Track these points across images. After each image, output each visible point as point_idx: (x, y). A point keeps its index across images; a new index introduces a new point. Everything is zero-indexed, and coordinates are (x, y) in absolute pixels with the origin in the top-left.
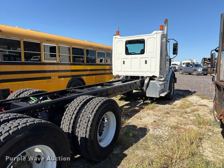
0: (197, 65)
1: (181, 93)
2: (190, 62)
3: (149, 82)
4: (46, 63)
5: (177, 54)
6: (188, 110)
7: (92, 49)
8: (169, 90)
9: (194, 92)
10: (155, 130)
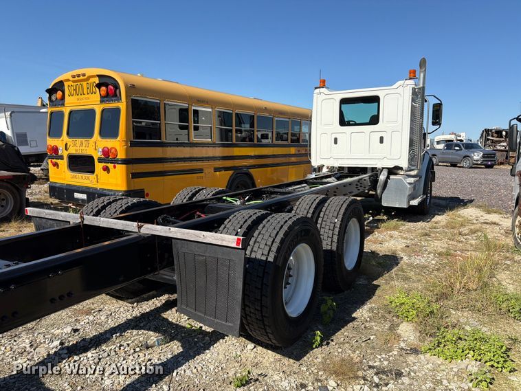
0: (470, 146)
1: (443, 203)
2: (452, 137)
3: (388, 177)
4: (197, 143)
5: (440, 124)
6: (465, 230)
7: (266, 115)
8: (424, 194)
9: (471, 201)
10: (413, 258)
